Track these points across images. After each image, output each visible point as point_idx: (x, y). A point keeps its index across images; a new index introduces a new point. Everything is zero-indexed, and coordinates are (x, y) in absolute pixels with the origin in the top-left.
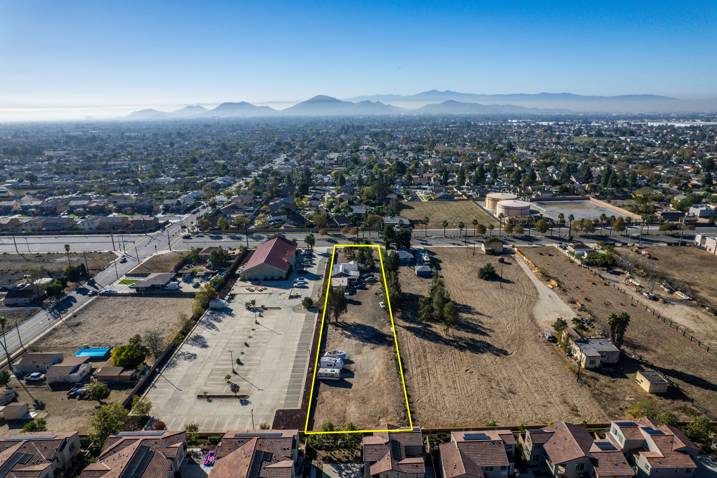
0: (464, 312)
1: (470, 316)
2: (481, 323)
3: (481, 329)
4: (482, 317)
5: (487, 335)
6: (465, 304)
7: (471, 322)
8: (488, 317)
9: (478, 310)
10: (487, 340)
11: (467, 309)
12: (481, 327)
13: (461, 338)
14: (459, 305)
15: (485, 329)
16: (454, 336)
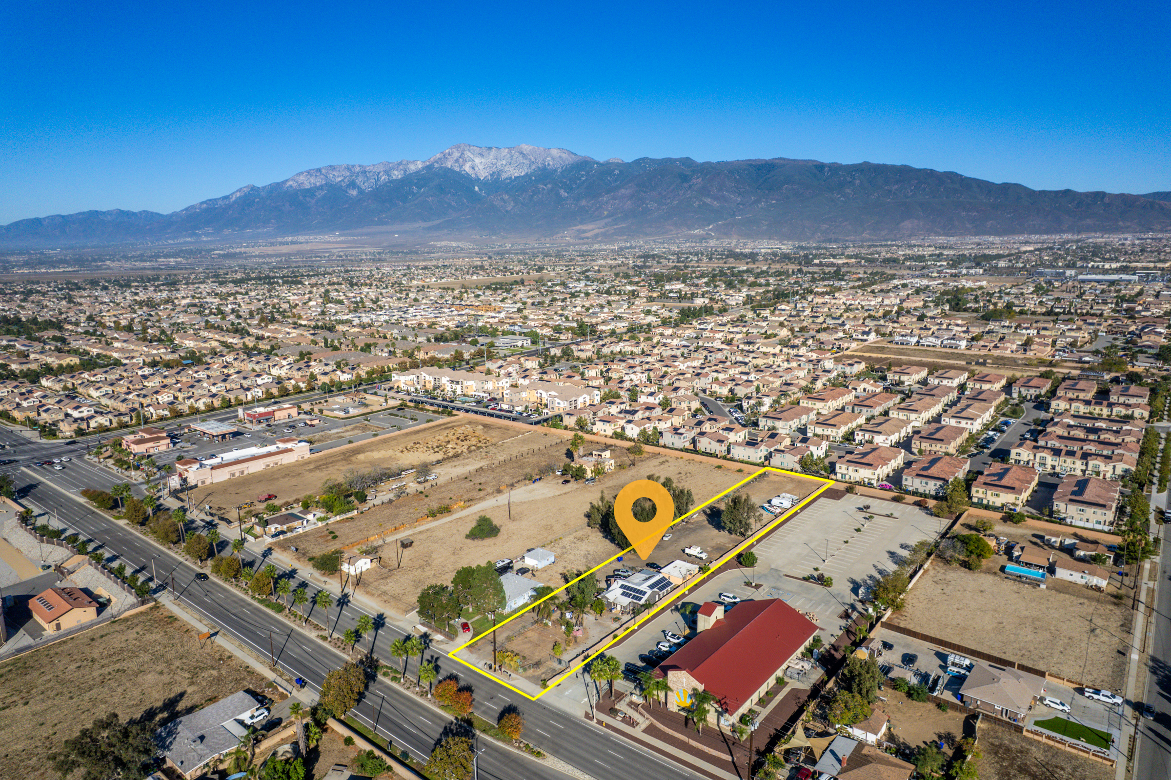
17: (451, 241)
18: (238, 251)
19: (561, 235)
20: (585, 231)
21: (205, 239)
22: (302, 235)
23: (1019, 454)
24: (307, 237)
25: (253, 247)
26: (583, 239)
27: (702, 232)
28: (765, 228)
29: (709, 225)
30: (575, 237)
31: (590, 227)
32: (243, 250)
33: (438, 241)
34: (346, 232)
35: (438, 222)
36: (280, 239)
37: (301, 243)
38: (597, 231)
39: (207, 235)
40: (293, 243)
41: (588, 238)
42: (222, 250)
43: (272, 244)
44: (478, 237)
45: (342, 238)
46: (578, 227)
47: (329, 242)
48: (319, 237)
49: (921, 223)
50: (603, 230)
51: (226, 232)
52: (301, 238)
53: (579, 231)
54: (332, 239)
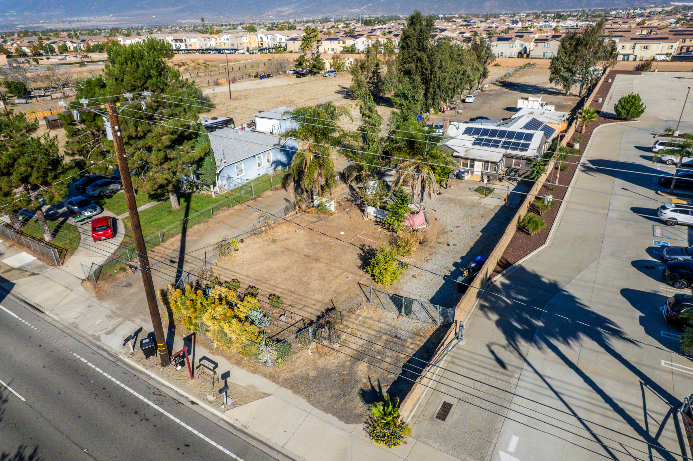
17: (192, 19)
18: (36, 25)
19: (267, 14)
20: (282, 12)
21: (11, 19)
22: (85, 16)
24: (89, 18)
25: (48, 23)
26: (281, 16)
27: (359, 11)
28: (399, 7)
29: (363, 6)
30: (276, 16)
31: (285, 9)
32: (40, 25)
33: (183, 20)
34: (118, 14)
35: (180, 8)
36: (68, 19)
37: (85, 21)
38: (290, 11)
39: (12, 16)
40: (78, 21)
41: (284, 16)
42: (24, 25)
43: (63, 22)
44: (211, 17)
45: (114, 18)
46: (278, 9)
47: (106, 21)
48: (98, 18)
49: (497, 3)
50: (294, 11)
51: (27, 14)
52: (84, 18)
53: (278, 11)
54: (107, 19)
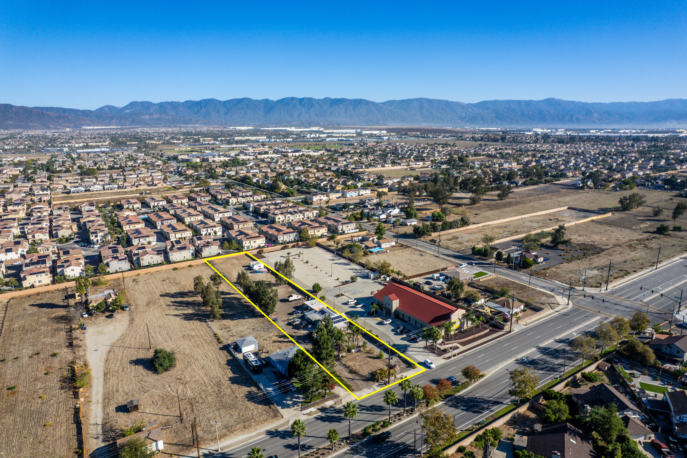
0: (190, 314)
1: (186, 312)
2: (176, 309)
3: (176, 304)
4: (174, 314)
5: (172, 302)
6: (191, 322)
7: (185, 308)
8: (169, 315)
9: (178, 318)
10: (173, 300)
11: (188, 317)
12: (176, 306)
13: (192, 296)
14: (196, 320)
15: (173, 305)
16: (197, 296)
23: (279, 218)
